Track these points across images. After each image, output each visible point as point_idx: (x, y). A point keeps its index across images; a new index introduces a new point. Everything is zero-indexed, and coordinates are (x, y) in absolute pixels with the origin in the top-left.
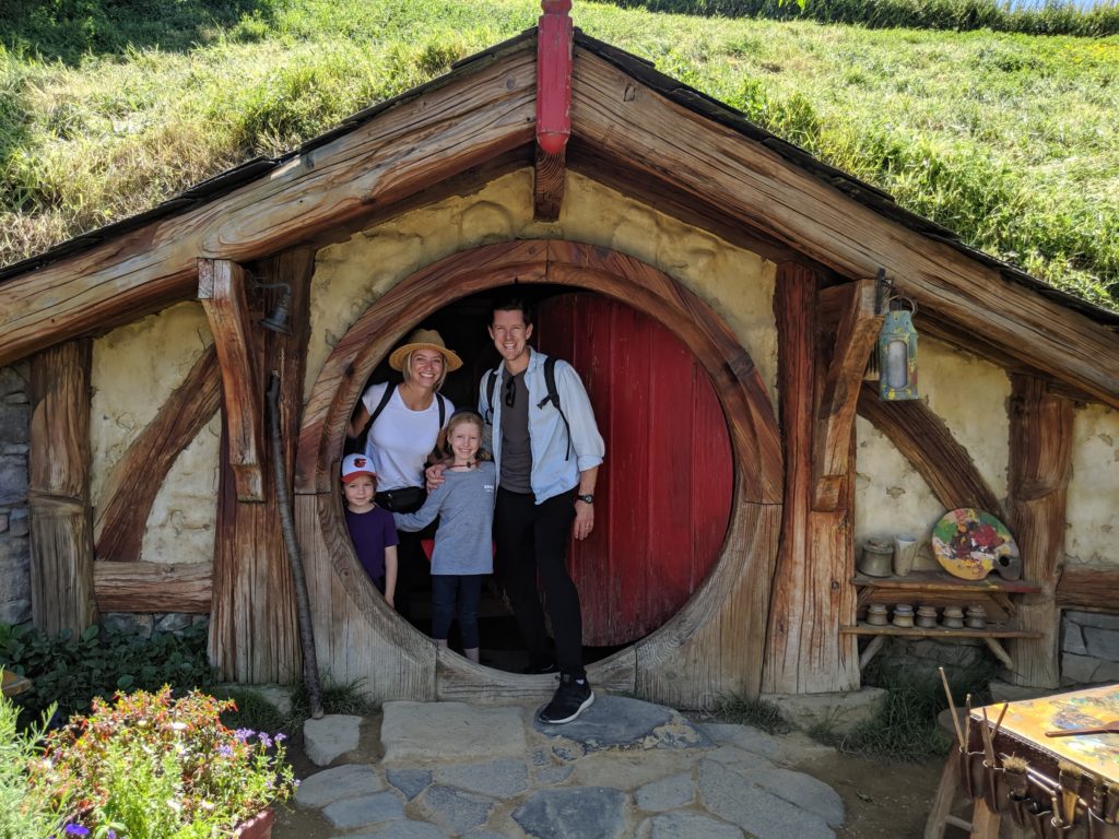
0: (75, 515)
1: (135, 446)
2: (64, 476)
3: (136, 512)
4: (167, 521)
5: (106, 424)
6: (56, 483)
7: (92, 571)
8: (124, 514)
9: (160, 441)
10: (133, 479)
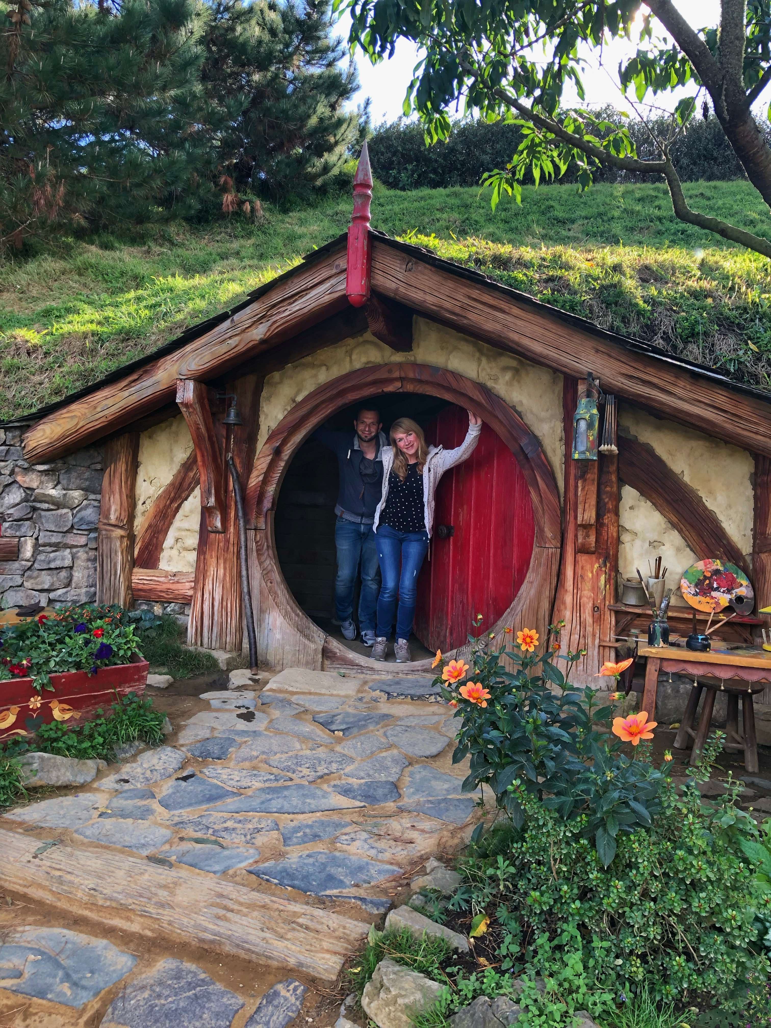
0: (122, 537)
1: (159, 497)
2: (118, 514)
3: (157, 538)
4: (174, 545)
5: (145, 484)
6: (113, 518)
7: (131, 573)
8: (151, 539)
9: (172, 495)
10: (158, 518)
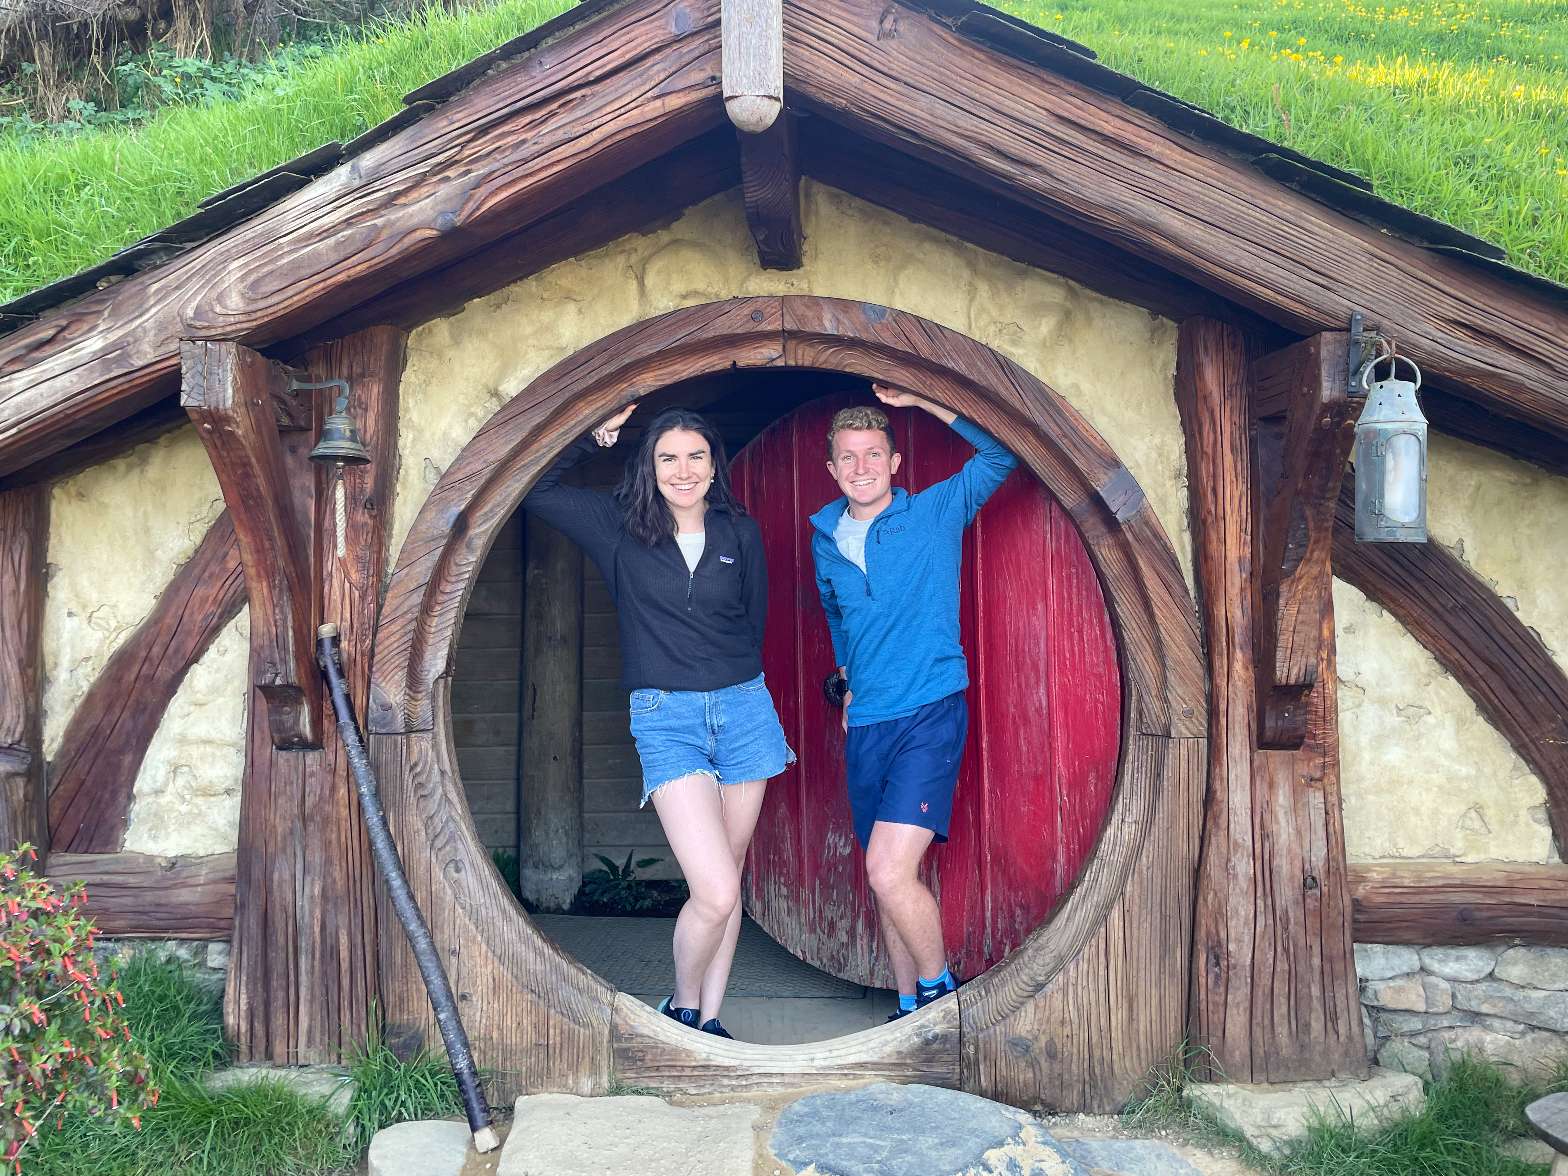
0: (10, 777)
1: (118, 660)
3: (117, 768)
4: (166, 784)
5: (69, 624)
8: (97, 772)
